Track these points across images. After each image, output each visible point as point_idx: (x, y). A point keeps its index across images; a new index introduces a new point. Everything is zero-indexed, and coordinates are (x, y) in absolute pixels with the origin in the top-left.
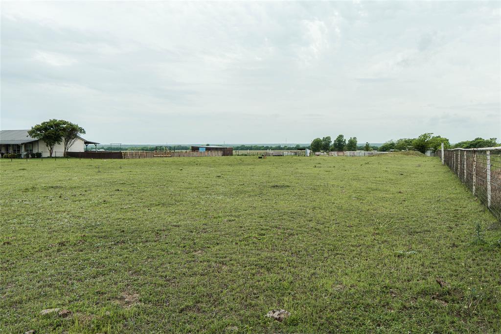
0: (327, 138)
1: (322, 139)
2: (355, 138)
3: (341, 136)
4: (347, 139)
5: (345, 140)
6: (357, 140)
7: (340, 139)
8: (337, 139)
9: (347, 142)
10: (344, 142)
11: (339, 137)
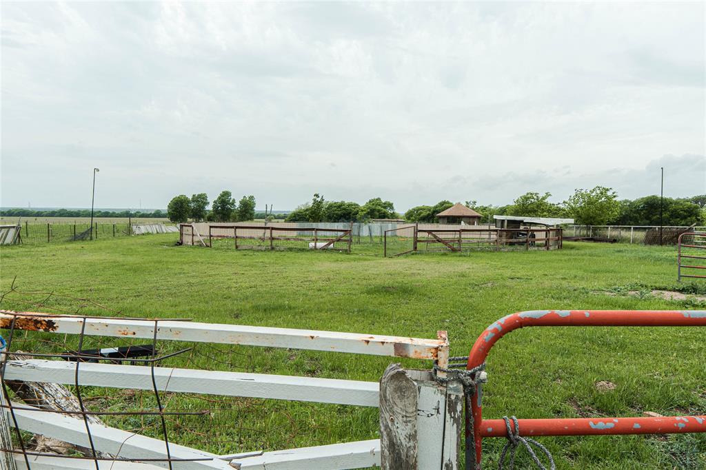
0: (200, 196)
1: (190, 198)
2: (252, 198)
3: (226, 194)
4: (237, 199)
5: (234, 200)
6: (256, 201)
7: (224, 200)
8: (219, 198)
9: (237, 204)
10: (233, 204)
11: (222, 196)
